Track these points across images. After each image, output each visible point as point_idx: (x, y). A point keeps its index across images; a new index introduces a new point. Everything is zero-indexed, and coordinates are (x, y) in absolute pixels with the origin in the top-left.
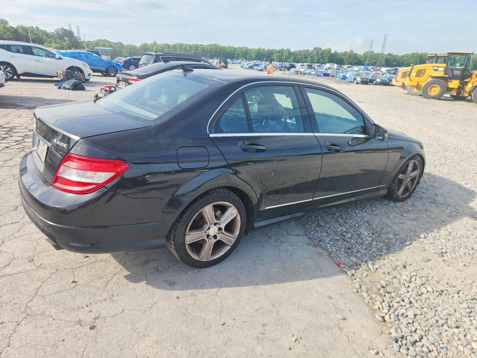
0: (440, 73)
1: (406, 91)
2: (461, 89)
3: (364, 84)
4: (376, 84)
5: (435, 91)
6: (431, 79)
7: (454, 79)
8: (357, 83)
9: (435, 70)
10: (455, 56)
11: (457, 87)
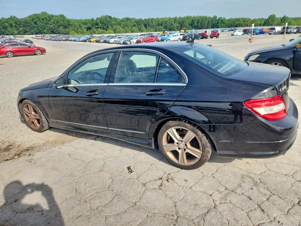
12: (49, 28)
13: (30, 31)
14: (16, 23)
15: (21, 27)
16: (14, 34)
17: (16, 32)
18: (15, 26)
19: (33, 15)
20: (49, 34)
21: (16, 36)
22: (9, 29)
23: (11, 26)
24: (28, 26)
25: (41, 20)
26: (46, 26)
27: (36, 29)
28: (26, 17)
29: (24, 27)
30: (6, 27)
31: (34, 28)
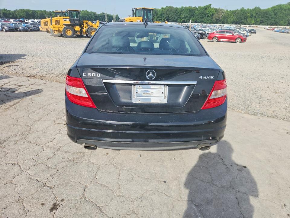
0: (68, 23)
1: (50, 34)
2: (81, 31)
3: (10, 31)
4: (20, 31)
5: (70, 33)
6: (64, 26)
7: (77, 26)
8: (6, 31)
9: (64, 20)
10: (72, 12)
11: (79, 30)
12: (287, 19)
13: (266, 22)
14: (257, 14)
15: (259, 17)
16: (250, 24)
17: (253, 22)
18: (255, 17)
19: (277, 6)
20: (285, 26)
21: (251, 26)
22: (249, 19)
23: (251, 16)
24: (266, 17)
25: (283, 11)
26: (285, 17)
27: (274, 20)
28: (269, 8)
29: (263, 18)
30: (247, 17)
31: (272, 19)
